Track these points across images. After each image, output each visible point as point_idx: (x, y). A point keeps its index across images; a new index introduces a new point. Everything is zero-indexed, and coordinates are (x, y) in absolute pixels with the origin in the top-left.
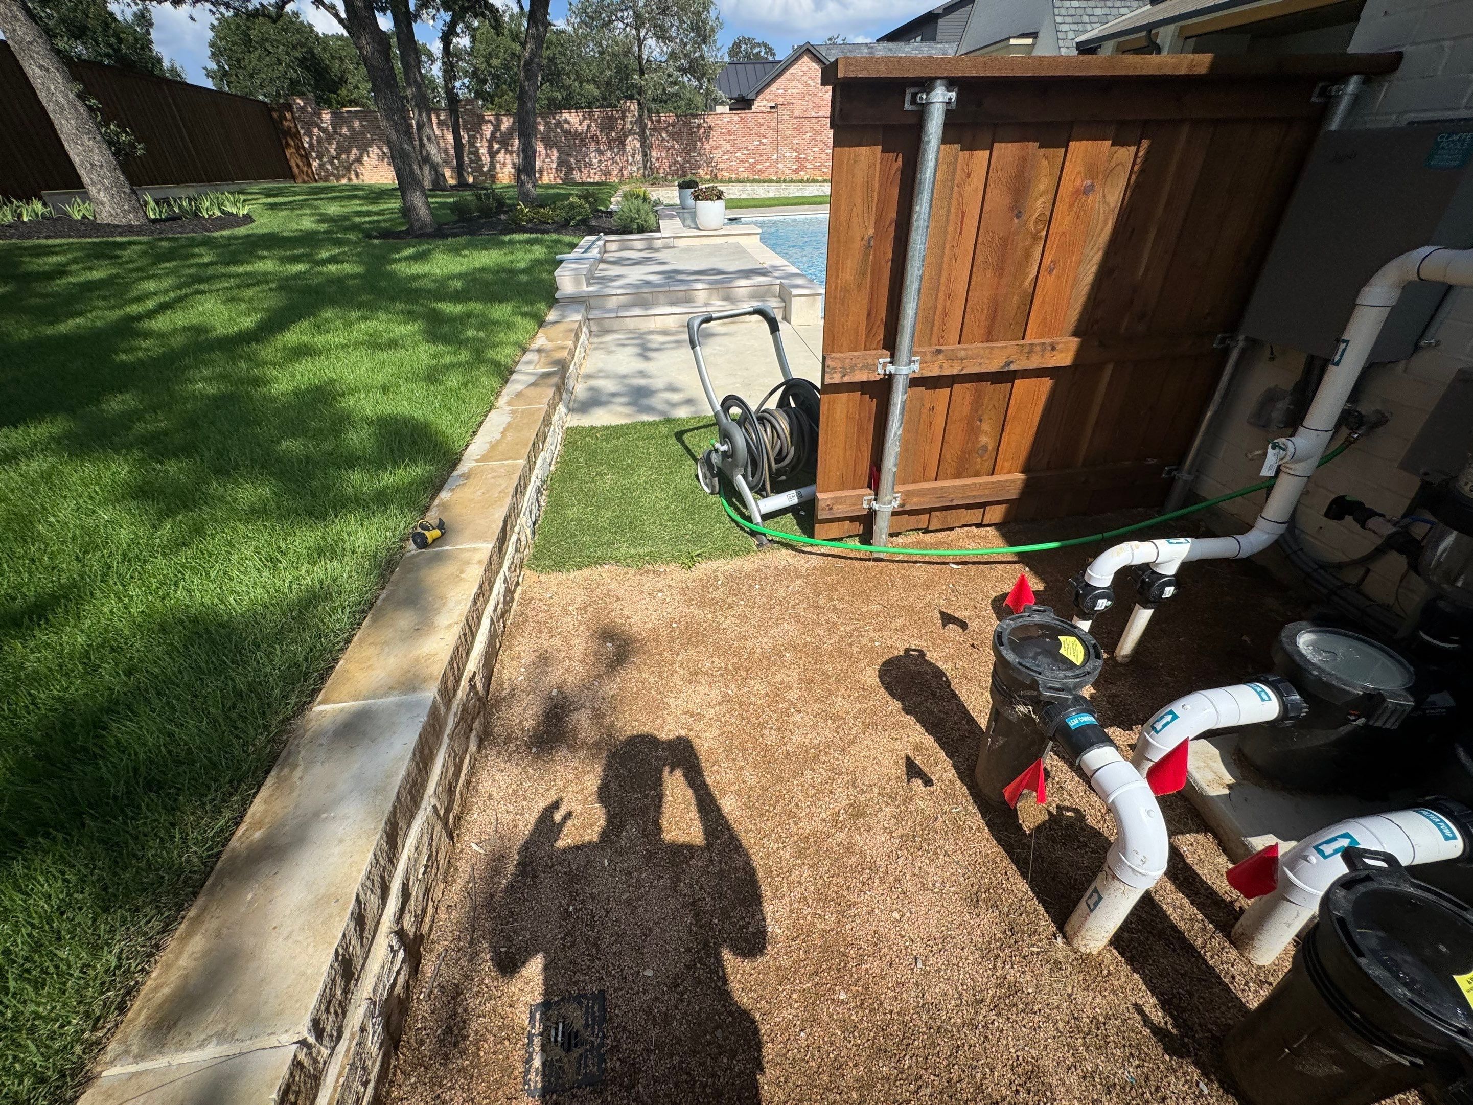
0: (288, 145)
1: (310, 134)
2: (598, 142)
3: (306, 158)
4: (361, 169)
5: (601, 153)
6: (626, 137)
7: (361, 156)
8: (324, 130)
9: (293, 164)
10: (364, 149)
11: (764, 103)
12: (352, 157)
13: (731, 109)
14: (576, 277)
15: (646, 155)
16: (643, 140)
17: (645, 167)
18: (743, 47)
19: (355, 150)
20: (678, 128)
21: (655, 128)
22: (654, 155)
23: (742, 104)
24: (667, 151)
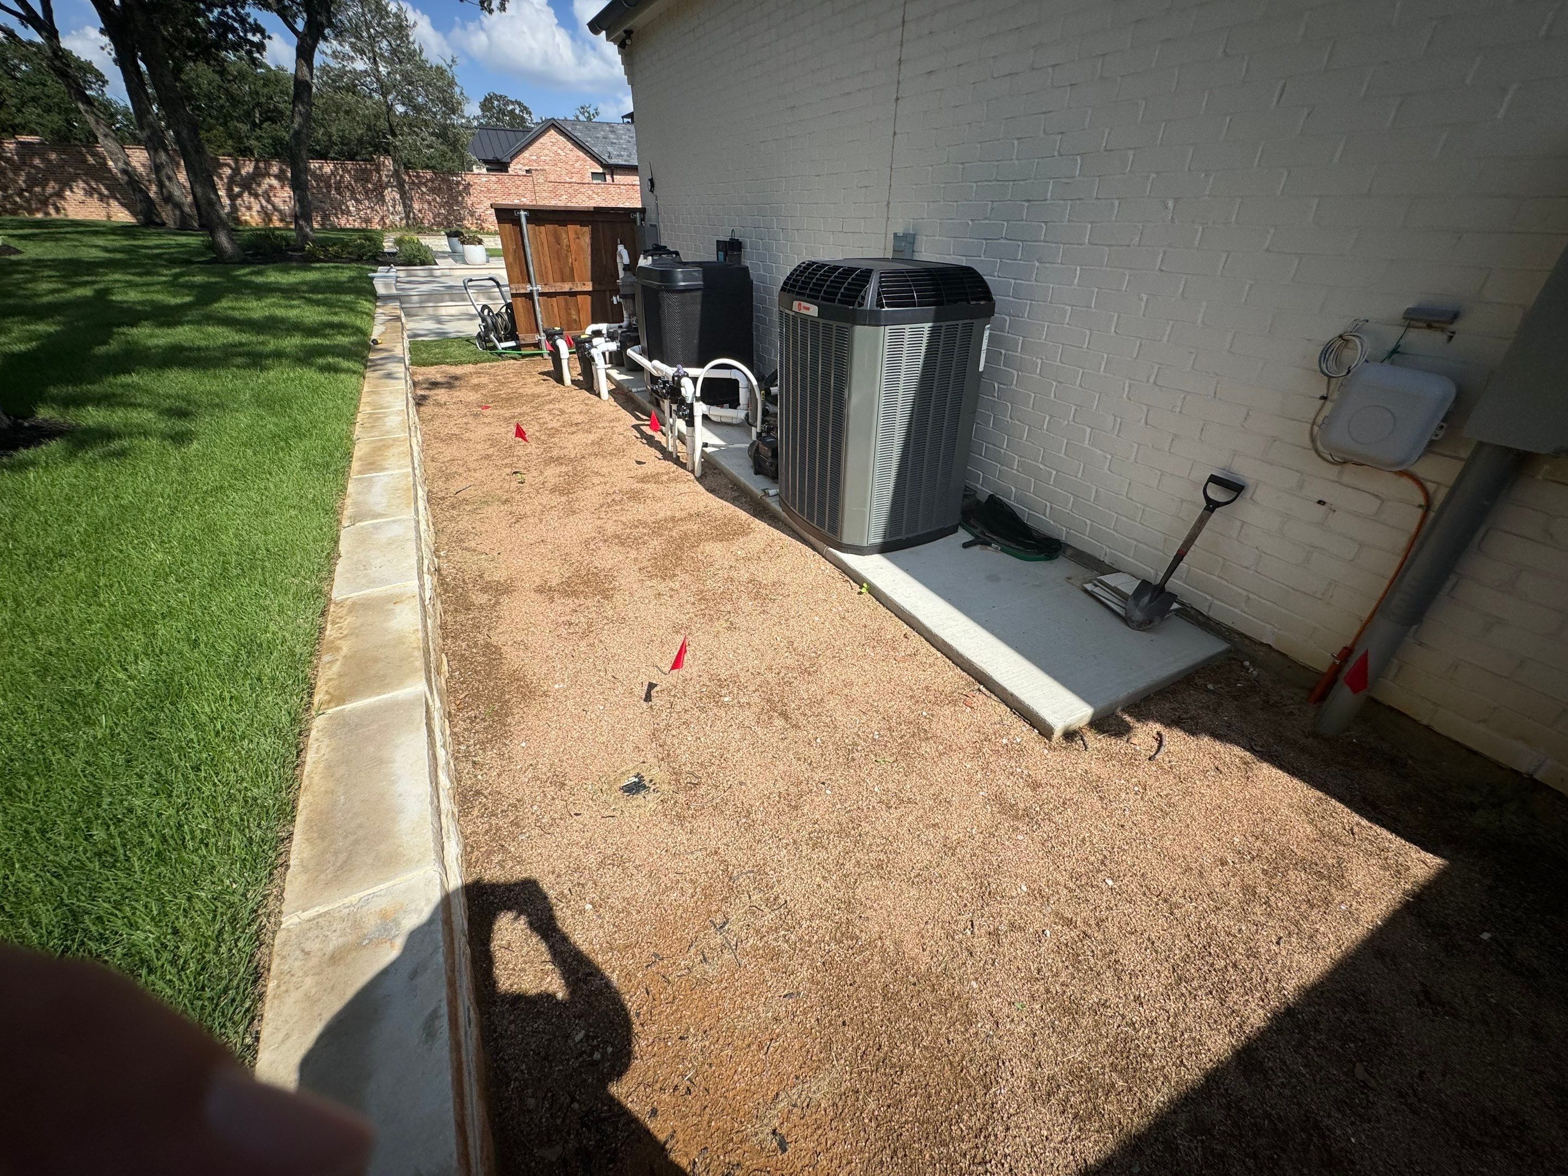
2: (354, 192)
5: (357, 201)
6: (383, 187)
11: (520, 166)
12: (49, 190)
13: (488, 170)
14: (387, 285)
15: (408, 208)
16: (403, 194)
17: (408, 217)
18: (496, 103)
19: (52, 184)
20: (437, 184)
21: (413, 183)
22: (416, 206)
23: (499, 166)
24: (429, 203)
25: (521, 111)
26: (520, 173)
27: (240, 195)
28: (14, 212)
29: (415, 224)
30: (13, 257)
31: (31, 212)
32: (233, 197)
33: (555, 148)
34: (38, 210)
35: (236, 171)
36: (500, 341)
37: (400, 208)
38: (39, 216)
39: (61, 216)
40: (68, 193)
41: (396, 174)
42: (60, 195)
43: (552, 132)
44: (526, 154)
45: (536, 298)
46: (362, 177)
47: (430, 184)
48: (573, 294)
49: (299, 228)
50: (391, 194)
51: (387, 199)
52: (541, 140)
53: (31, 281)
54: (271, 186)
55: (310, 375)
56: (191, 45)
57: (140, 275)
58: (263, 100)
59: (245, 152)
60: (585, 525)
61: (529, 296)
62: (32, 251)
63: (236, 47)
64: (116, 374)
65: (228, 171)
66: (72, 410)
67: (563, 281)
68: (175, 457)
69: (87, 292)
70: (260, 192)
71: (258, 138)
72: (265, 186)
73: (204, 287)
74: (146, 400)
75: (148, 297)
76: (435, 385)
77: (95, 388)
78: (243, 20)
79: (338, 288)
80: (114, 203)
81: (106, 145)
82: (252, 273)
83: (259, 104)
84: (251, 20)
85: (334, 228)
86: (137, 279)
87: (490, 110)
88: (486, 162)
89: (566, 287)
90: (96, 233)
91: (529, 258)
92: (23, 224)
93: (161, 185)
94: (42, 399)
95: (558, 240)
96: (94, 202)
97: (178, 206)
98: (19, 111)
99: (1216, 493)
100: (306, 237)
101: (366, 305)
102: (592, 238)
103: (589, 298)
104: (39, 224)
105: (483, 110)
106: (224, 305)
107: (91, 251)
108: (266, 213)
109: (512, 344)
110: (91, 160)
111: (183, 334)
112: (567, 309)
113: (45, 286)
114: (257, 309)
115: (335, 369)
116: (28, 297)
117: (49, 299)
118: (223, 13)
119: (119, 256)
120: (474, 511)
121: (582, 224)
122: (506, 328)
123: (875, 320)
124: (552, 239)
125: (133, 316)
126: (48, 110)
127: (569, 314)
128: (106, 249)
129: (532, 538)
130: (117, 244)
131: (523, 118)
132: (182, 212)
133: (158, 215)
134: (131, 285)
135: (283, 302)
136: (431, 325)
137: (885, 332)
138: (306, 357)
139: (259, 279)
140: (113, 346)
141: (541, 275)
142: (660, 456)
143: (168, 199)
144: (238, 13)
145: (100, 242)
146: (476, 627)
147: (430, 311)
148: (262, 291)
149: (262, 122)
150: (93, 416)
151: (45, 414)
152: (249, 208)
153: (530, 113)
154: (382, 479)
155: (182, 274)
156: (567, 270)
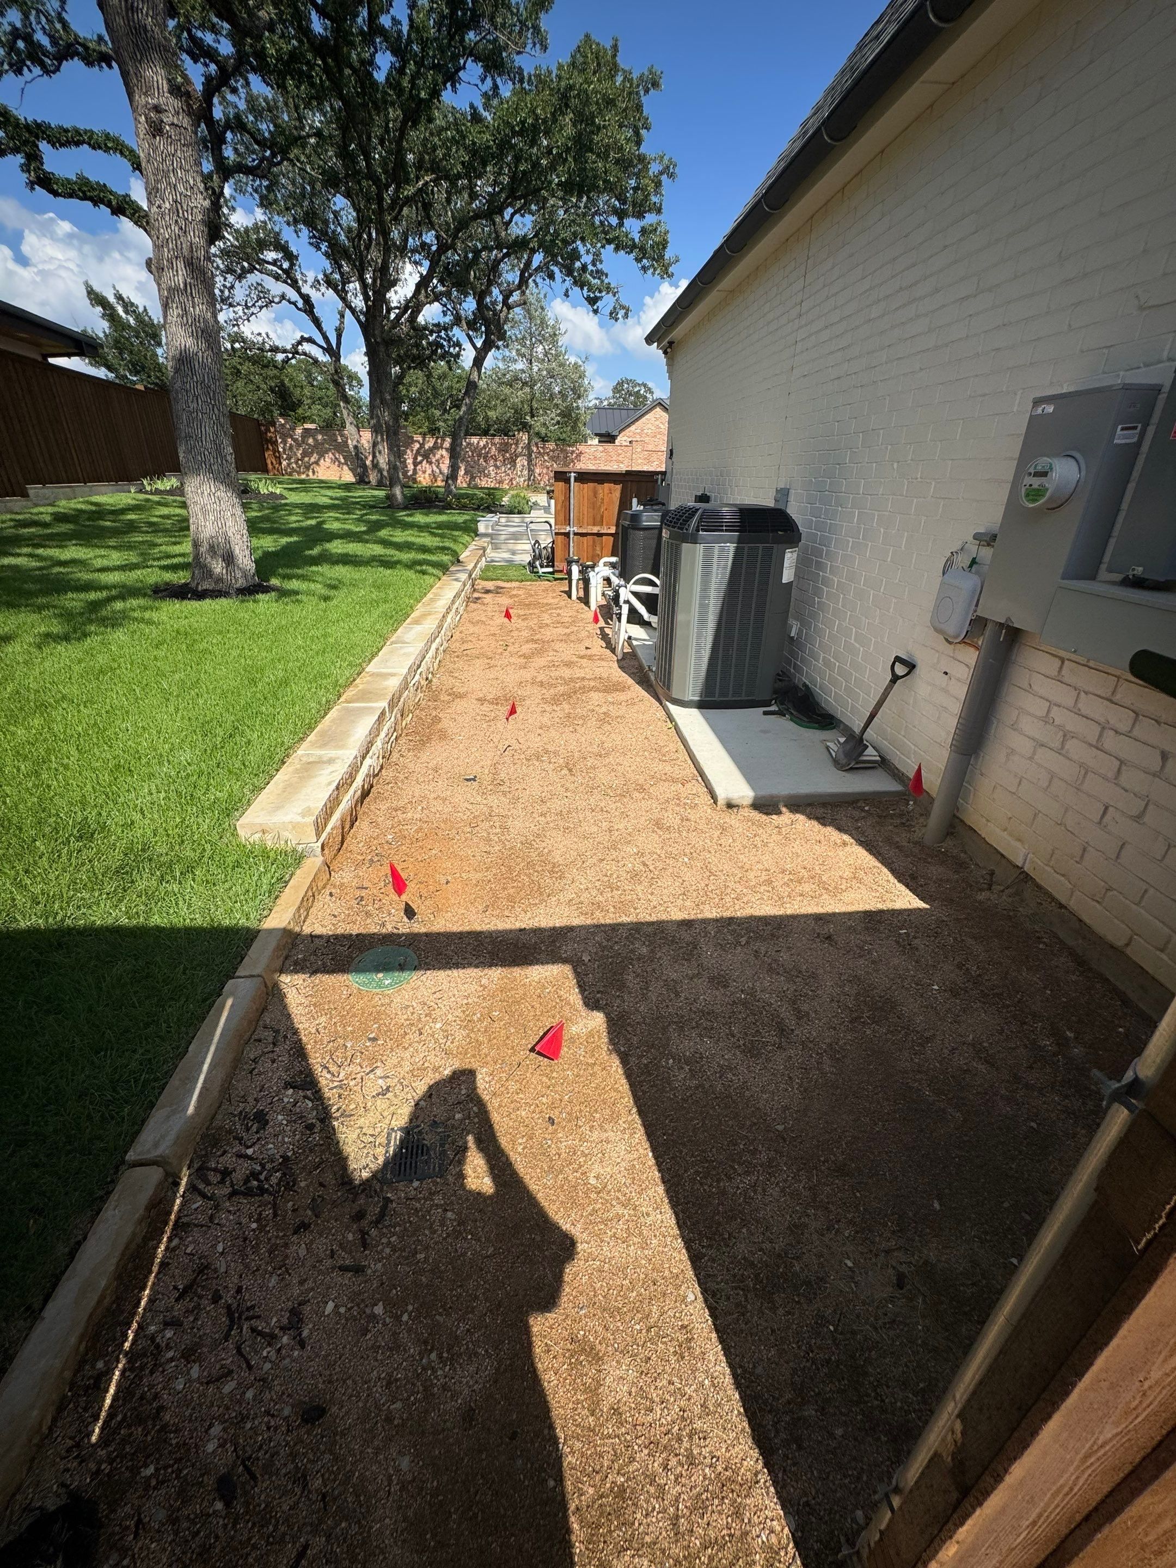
0: (268, 449)
1: (285, 442)
2: (496, 460)
3: (279, 459)
4: (317, 468)
5: (497, 467)
6: (517, 457)
7: (319, 459)
8: (295, 440)
9: (269, 462)
10: (321, 455)
11: (625, 438)
12: (313, 460)
13: (600, 442)
14: (487, 527)
15: (531, 471)
16: (530, 461)
17: (529, 479)
18: (626, 386)
19: (315, 455)
20: (556, 453)
21: (539, 452)
22: (537, 471)
23: (608, 438)
24: (548, 468)
25: (645, 391)
26: (625, 444)
27: (421, 462)
28: (290, 474)
29: (533, 485)
30: (283, 502)
31: (299, 473)
32: (415, 464)
33: (657, 423)
34: (303, 473)
35: (422, 445)
36: (542, 566)
37: (526, 472)
38: (303, 477)
39: (315, 477)
40: (322, 461)
41: (528, 446)
42: (317, 463)
43: (658, 409)
44: (633, 428)
45: (572, 536)
46: (504, 449)
47: (551, 453)
48: (599, 535)
49: (447, 486)
50: (521, 462)
51: (518, 465)
52: (647, 417)
53: (287, 515)
54: (442, 456)
55: (410, 574)
56: (414, 359)
57: (343, 514)
58: (454, 392)
59: (433, 431)
60: (527, 675)
61: (567, 535)
62: (293, 498)
63: (442, 357)
64: (311, 565)
65: (417, 446)
66: (286, 581)
67: (594, 525)
68: (323, 605)
69: (313, 522)
70: (434, 460)
71: (445, 421)
72: (438, 456)
73: (377, 521)
74: (320, 579)
75: (343, 526)
76: (487, 592)
77: (300, 571)
78: (449, 339)
79: (454, 526)
80: (345, 467)
81: (350, 429)
82: (408, 515)
83: (451, 396)
84: (455, 339)
85: (476, 487)
86: (341, 516)
87: (619, 392)
88: (596, 435)
89: (595, 530)
90: (329, 488)
91: (572, 507)
92: (295, 481)
93: (374, 456)
94: (274, 574)
95: (595, 494)
96: (335, 467)
97: (380, 471)
98: (310, 408)
99: (900, 670)
100: (450, 492)
101: (466, 538)
102: (622, 493)
103: (612, 539)
104: (302, 482)
105: (614, 392)
106: (383, 533)
107: (322, 499)
108: (434, 476)
109: (550, 570)
110: (339, 440)
111: (353, 548)
112: (594, 545)
113: (294, 518)
114: (400, 536)
115: (424, 573)
116: (284, 524)
117: (294, 525)
118: (439, 336)
119: (336, 502)
120: (468, 661)
121: (615, 483)
122: (548, 558)
123: (694, 540)
124: (591, 494)
125: (332, 536)
126: (325, 406)
127: (594, 550)
128: (331, 498)
129: (492, 676)
130: (338, 495)
131: (646, 397)
132: (382, 474)
133: (368, 477)
134: (337, 519)
135: (416, 533)
136: (506, 556)
137: (700, 548)
138: (411, 565)
139: (410, 519)
140: (315, 551)
141: (579, 520)
142: (604, 645)
143: (375, 465)
144: (447, 336)
145: (330, 493)
146: (435, 709)
147: (511, 546)
148: (407, 526)
149: (450, 408)
150: (294, 584)
151: (274, 582)
152: (424, 472)
153: (652, 393)
154: (418, 628)
155: (366, 514)
156: (598, 518)
